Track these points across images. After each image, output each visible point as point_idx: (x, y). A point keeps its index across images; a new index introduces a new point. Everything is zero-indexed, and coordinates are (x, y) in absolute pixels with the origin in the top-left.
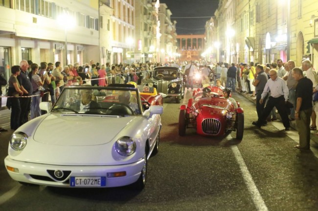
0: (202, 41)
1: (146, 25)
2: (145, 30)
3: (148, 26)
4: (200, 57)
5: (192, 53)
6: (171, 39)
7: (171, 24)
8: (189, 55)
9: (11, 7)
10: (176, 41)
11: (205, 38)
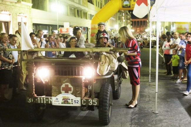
0: (146, 22)
1: (119, 17)
2: (119, 19)
3: (120, 17)
4: (145, 32)
5: (140, 29)
6: (129, 22)
7: (129, 14)
8: (138, 30)
9: (87, 19)
10: (131, 23)
11: (147, 21)
